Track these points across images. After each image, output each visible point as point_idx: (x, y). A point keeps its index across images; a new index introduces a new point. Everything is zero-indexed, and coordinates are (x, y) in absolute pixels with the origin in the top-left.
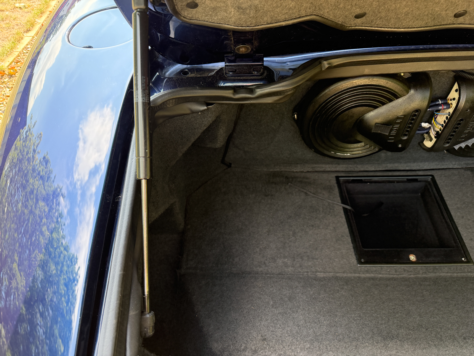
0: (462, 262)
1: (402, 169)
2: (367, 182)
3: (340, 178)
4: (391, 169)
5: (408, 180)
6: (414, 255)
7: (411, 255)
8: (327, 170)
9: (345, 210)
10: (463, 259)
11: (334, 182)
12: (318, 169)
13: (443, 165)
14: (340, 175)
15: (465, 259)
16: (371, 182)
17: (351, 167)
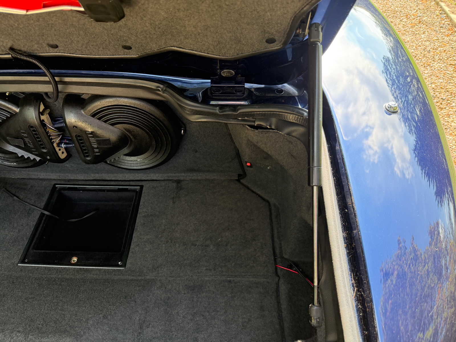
0: (118, 266)
1: (109, 179)
2: (80, 190)
3: (57, 186)
4: (98, 179)
5: (119, 189)
6: (77, 257)
7: (74, 257)
8: (41, 177)
9: (42, 215)
10: (119, 263)
11: (49, 189)
12: (33, 177)
13: (147, 176)
14: (59, 182)
15: (120, 263)
16: (84, 190)
17: (62, 176)
